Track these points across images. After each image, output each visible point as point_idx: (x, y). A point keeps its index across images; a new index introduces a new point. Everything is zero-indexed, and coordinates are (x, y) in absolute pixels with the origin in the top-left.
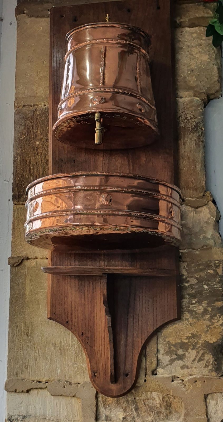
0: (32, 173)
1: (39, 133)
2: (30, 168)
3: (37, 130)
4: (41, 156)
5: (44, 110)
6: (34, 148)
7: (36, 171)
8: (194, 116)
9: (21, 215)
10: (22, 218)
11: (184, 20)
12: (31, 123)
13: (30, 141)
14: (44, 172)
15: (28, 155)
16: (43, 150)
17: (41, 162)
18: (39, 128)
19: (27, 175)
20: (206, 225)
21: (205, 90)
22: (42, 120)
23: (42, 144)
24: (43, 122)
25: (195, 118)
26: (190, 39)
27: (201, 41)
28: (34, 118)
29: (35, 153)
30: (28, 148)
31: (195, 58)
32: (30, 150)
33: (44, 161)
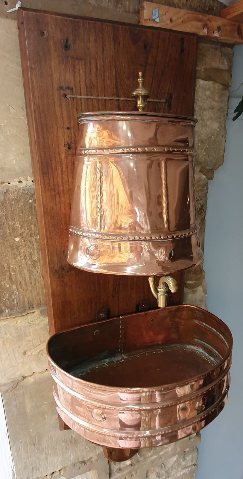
0: (13, 280)
1: (17, 225)
2: (10, 274)
3: (15, 221)
4: (25, 257)
5: (21, 191)
6: (13, 247)
7: (19, 277)
8: (200, 197)
9: (6, 333)
10: (7, 337)
11: (200, 69)
12: (4, 212)
13: (6, 238)
14: (32, 276)
15: (4, 257)
16: (26, 249)
17: (26, 265)
18: (16, 218)
19: (8, 284)
20: (200, 303)
21: (211, 167)
22: (19, 206)
23: (24, 241)
24: (22, 209)
25: (200, 200)
26: (203, 98)
27: (214, 102)
28: (6, 203)
29: (14, 254)
30: (3, 248)
31: (206, 125)
32: (6, 251)
33: (29, 263)
